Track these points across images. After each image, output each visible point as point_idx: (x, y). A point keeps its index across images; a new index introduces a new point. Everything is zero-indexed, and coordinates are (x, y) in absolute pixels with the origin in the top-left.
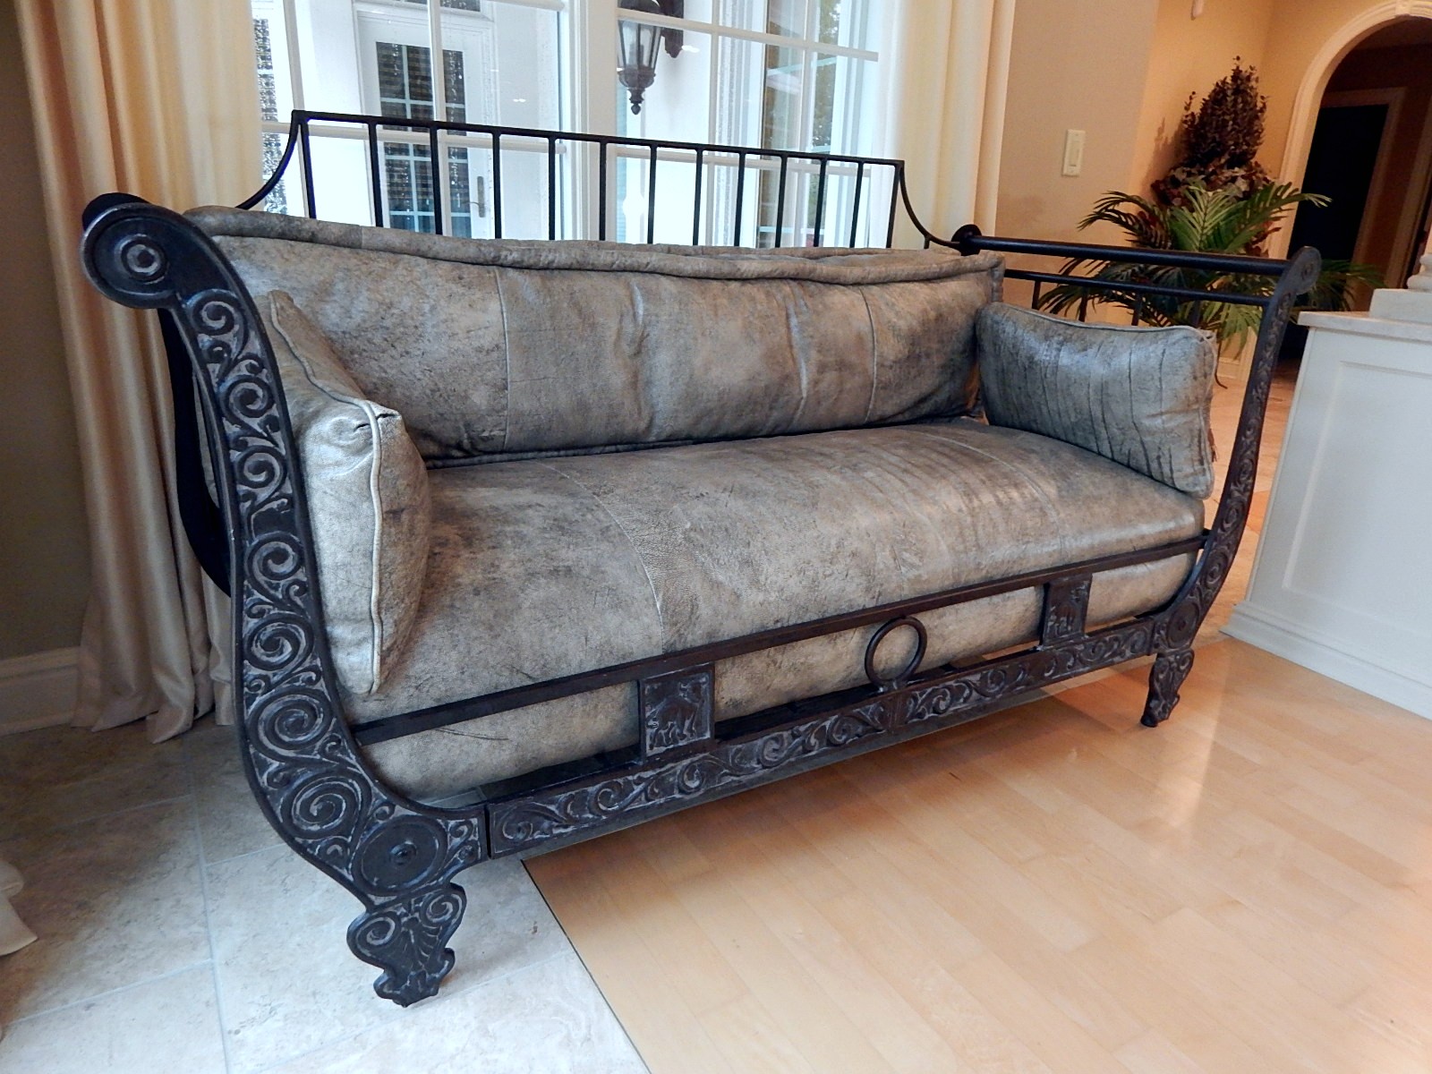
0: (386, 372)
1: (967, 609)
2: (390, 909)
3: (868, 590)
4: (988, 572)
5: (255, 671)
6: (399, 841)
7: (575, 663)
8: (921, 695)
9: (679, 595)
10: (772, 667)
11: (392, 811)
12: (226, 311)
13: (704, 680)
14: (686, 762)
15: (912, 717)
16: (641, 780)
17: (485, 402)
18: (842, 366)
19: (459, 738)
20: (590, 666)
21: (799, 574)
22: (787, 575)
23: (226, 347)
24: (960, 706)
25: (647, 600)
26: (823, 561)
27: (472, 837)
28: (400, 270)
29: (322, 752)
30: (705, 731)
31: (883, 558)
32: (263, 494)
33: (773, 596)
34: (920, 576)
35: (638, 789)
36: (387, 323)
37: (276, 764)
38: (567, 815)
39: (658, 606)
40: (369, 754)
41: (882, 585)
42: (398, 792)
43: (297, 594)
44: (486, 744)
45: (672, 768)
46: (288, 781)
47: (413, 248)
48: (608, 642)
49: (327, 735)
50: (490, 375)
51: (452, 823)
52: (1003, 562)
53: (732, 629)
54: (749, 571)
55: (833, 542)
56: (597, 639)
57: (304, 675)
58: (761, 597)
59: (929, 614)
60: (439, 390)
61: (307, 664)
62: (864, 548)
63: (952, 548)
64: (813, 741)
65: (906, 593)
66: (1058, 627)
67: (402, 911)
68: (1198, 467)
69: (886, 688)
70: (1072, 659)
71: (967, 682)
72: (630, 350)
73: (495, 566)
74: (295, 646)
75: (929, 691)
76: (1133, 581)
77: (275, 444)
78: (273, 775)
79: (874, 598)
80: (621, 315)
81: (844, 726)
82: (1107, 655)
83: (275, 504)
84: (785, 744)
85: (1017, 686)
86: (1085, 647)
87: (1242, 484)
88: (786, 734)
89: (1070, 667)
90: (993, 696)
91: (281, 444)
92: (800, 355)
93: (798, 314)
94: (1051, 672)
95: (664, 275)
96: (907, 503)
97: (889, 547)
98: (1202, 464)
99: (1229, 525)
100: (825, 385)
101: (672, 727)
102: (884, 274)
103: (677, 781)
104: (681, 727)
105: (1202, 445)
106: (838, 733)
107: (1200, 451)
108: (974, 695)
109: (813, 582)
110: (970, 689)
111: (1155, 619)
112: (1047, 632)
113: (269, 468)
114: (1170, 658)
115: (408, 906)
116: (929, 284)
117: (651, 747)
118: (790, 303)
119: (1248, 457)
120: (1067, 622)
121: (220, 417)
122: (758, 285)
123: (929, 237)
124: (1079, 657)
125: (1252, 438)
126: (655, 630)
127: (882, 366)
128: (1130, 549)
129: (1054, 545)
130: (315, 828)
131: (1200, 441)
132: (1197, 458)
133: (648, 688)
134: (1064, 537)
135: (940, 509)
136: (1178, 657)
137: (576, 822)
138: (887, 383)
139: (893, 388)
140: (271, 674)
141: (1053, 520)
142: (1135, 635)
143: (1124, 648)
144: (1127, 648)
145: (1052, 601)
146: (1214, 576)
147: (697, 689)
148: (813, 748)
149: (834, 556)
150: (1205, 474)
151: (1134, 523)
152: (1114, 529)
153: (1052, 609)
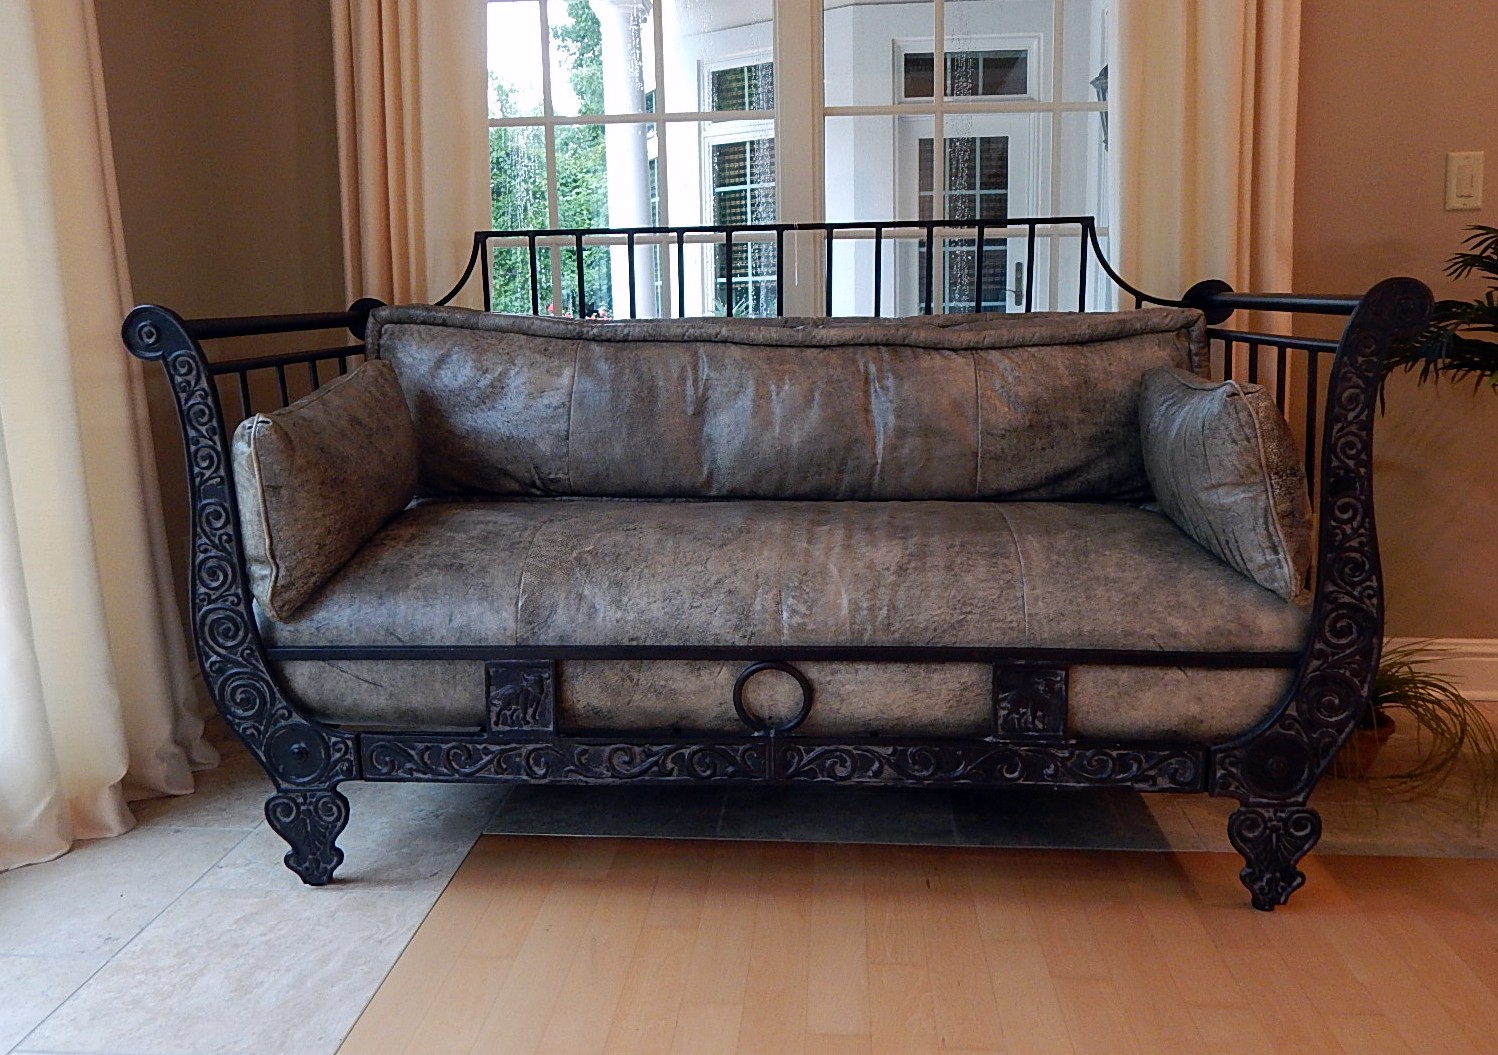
0: (476, 422)
1: (866, 671)
2: (293, 795)
3: (737, 628)
4: (903, 636)
5: (203, 590)
6: (299, 743)
7: (438, 636)
8: (808, 753)
9: (542, 600)
10: (628, 683)
11: (290, 716)
12: (190, 365)
13: (546, 675)
14: (531, 747)
15: (798, 772)
16: (487, 752)
17: (549, 449)
18: (927, 431)
19: (345, 675)
20: (451, 641)
21: (665, 600)
22: (652, 599)
23: (189, 383)
24: (868, 779)
25: (511, 599)
26: (694, 593)
27: (348, 756)
28: (503, 345)
29: (242, 656)
30: (549, 724)
31: (762, 602)
32: (208, 474)
33: (631, 616)
34: (805, 624)
35: (486, 759)
37: (214, 658)
38: (425, 763)
39: (520, 604)
40: (282, 670)
41: (755, 625)
42: (297, 704)
43: (227, 541)
44: (365, 685)
45: (516, 749)
46: (221, 671)
47: (516, 328)
48: (468, 625)
49: (245, 645)
50: (554, 427)
51: (333, 739)
52: (926, 628)
53: (583, 637)
54: (614, 591)
55: (714, 579)
56: (458, 621)
57: (231, 598)
58: (619, 615)
59: (828, 667)
60: (513, 437)
61: (232, 591)
62: (745, 588)
63: (855, 607)
64: (670, 765)
65: (786, 639)
66: (1019, 720)
67: (300, 800)
68: (1270, 557)
69: (761, 733)
70: (1052, 766)
71: (872, 752)
72: (690, 410)
73: (411, 556)
74: (226, 577)
75: (818, 750)
76: (1157, 688)
77: (215, 444)
78: (213, 663)
79: (745, 637)
80: (682, 379)
81: (708, 760)
82: (1121, 776)
83: (214, 481)
84: (638, 760)
85: (959, 778)
86: (1072, 754)
87: (1354, 585)
88: (637, 749)
89: (1050, 776)
90: (919, 780)
91: (218, 443)
92: (878, 420)
93: (880, 379)
94: (1016, 774)
95: (736, 343)
96: (827, 554)
97: (775, 591)
98: (1276, 553)
99: (1343, 641)
100: (906, 451)
101: (516, 710)
102: (1005, 338)
103: (523, 763)
104: (525, 713)
105: (1271, 528)
106: (700, 763)
107: (1270, 536)
108: (888, 771)
109: (678, 609)
110: (880, 762)
111: (1213, 748)
112: (1000, 721)
113: (210, 457)
114: (1262, 811)
115: (305, 798)
116: (1079, 348)
117: (497, 724)
118: (873, 368)
119: (1354, 550)
120: (1034, 717)
121: (184, 424)
122: (840, 351)
123: (1141, 297)
124: (1064, 765)
125: (1355, 524)
126: (511, 624)
127: (989, 434)
128: (1151, 646)
129: (1011, 622)
130: (240, 712)
131: (1266, 522)
132: (1268, 544)
133: (492, 671)
134: (1030, 615)
135: (860, 564)
136: (1283, 815)
137: (433, 772)
138: (999, 452)
139: (1009, 458)
140: (211, 592)
141: (1019, 594)
142: (1173, 761)
143: (1152, 773)
144: (1160, 774)
145: (999, 685)
146: (1333, 710)
147: (540, 682)
148: (670, 773)
149: (708, 591)
150: (1281, 567)
151: (1160, 616)
152: (1119, 618)
153: (1001, 696)
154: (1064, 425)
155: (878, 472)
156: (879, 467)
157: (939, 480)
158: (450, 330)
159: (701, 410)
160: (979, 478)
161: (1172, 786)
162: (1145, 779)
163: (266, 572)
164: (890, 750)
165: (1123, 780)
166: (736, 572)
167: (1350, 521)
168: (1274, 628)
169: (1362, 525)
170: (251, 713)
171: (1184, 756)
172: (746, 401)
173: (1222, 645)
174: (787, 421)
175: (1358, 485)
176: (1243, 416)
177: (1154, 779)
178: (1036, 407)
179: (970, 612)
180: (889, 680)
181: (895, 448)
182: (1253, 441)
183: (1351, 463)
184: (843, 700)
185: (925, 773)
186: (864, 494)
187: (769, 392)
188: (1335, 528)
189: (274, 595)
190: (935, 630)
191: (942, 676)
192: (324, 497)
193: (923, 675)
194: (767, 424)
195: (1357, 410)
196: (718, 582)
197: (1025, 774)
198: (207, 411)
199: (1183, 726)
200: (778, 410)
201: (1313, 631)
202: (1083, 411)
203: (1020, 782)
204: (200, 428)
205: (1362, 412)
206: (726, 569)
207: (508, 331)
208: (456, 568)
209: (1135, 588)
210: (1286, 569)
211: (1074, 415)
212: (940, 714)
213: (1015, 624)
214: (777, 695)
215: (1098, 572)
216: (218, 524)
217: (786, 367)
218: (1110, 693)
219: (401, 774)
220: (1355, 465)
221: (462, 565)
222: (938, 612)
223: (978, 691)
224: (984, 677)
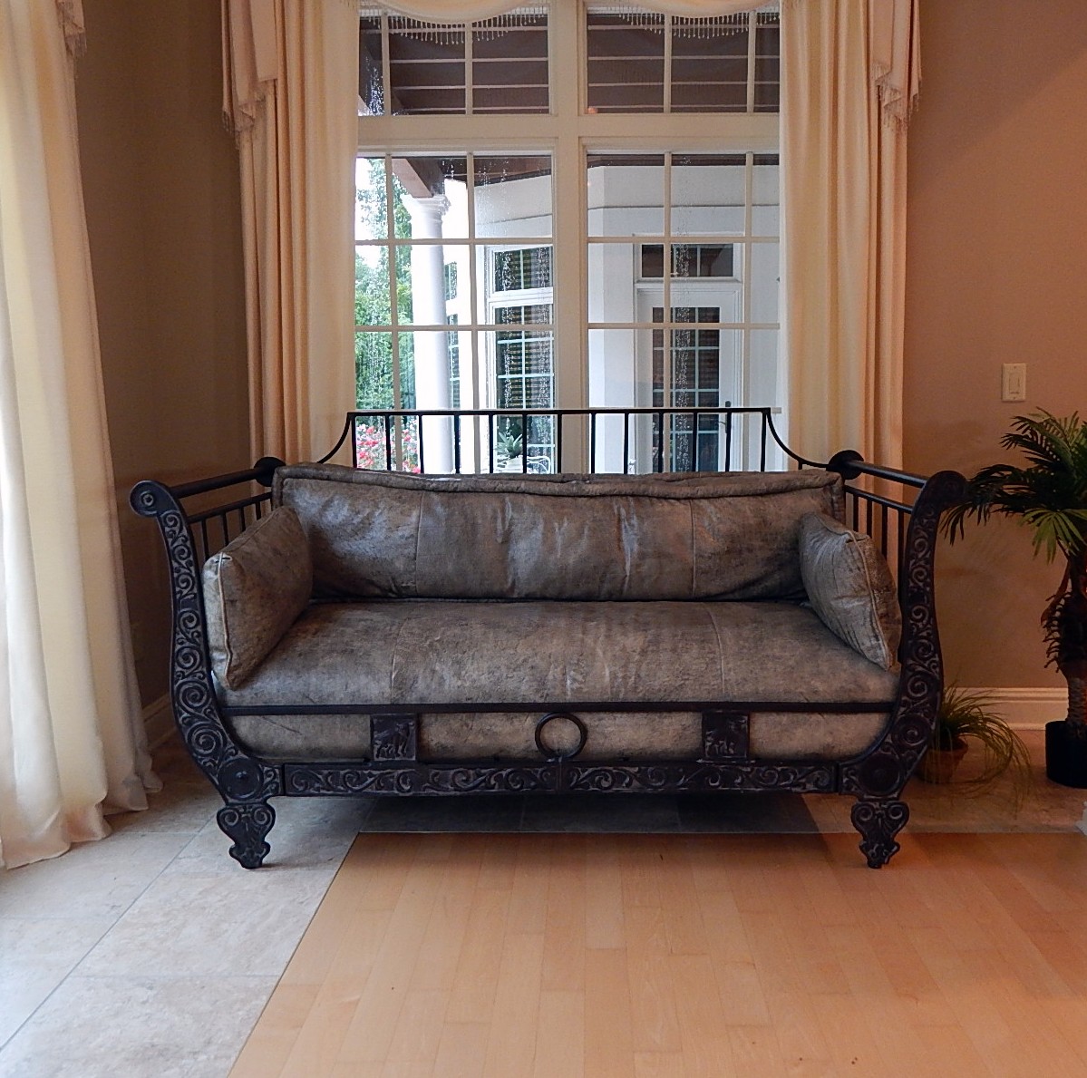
0: (351, 547)
1: (621, 718)
2: (236, 807)
3: (537, 691)
4: (645, 695)
5: (179, 668)
6: (242, 771)
7: (338, 698)
8: (584, 772)
9: (408, 674)
10: (465, 728)
11: (236, 753)
12: (175, 519)
13: (411, 724)
14: (401, 771)
15: (577, 785)
16: (371, 775)
17: (402, 566)
18: (660, 555)
19: (274, 725)
20: (347, 702)
21: (490, 673)
22: (480, 673)
23: (175, 532)
24: (623, 789)
25: (387, 673)
26: (508, 668)
27: (276, 780)
28: (370, 493)
29: (205, 713)
30: (413, 755)
31: (553, 674)
32: (185, 592)
33: (468, 684)
34: (581, 688)
35: (370, 780)
36: (355, 522)
37: (186, 715)
38: (328, 783)
39: (393, 677)
40: (231, 722)
41: (549, 689)
42: (241, 745)
43: (198, 636)
44: (288, 732)
45: (390, 773)
46: (190, 724)
47: (379, 483)
48: (358, 691)
49: (207, 706)
50: (406, 551)
51: (266, 769)
52: (659, 690)
53: (437, 697)
54: (456, 667)
55: (522, 658)
56: (352, 688)
57: (198, 675)
58: (459, 683)
59: (597, 716)
60: (377, 558)
61: (200, 669)
62: (543, 665)
63: (614, 676)
64: (493, 782)
65: (569, 697)
66: (719, 748)
67: (242, 810)
68: (874, 642)
69: (553, 760)
70: (740, 778)
71: (625, 771)
72: (500, 540)
73: (318, 645)
74: (195, 660)
75: (590, 770)
76: (805, 726)
77: (191, 571)
78: (184, 719)
79: (542, 696)
80: (495, 518)
81: (518, 778)
82: (784, 783)
83: (189, 597)
84: (472, 779)
85: (680, 787)
86: (752, 770)
87: (925, 660)
88: (471, 772)
89: (739, 784)
90: (656, 788)
91: (193, 572)
92: (627, 547)
93: (628, 519)
94: (717, 784)
95: (530, 494)
96: (595, 642)
97: (561, 667)
98: (878, 640)
99: (919, 695)
100: (646, 567)
101: (390, 748)
102: (712, 492)
103: (395, 782)
104: (397, 749)
105: (874, 625)
106: (513, 781)
107: (873, 630)
108: (635, 783)
109: (498, 679)
110: (630, 777)
111: (841, 764)
112: (707, 749)
113: (188, 581)
114: (872, 804)
115: (245, 808)
116: (760, 498)
117: (378, 756)
118: (623, 511)
119: (925, 638)
120: (728, 745)
121: (170, 560)
122: (601, 499)
123: (802, 462)
124: (747, 777)
125: (924, 622)
126: (388, 690)
127: (700, 556)
128: (802, 699)
129: (713, 685)
130: (201, 751)
131: (871, 621)
132: (872, 634)
133: (375, 721)
134: (726, 680)
135: (617, 648)
136: (885, 806)
137: (333, 789)
138: (707, 569)
139: (714, 573)
140: (185, 671)
141: (719, 667)
142: (816, 773)
143: (803, 780)
144: (809, 782)
145: (706, 726)
146: (914, 739)
147: (407, 728)
148: (493, 788)
149: (518, 666)
150: (881, 649)
151: (807, 680)
152: (781, 682)
153: (708, 733)
154: (750, 550)
155: (627, 582)
156: (627, 579)
157: (668, 586)
158: (332, 483)
159: (507, 539)
160: (694, 586)
161: (815, 788)
162: (798, 785)
163: (224, 657)
164: (637, 769)
165: (786, 786)
166: (536, 654)
167: (921, 620)
168: (878, 687)
169: (928, 622)
170: (210, 751)
171: (823, 769)
172: (538, 534)
173: (845, 698)
174: (566, 546)
175: (925, 598)
176: (856, 554)
177: (804, 785)
178: (732, 538)
179: (688, 679)
180: (636, 724)
181: (638, 566)
182: (862, 570)
183: (921, 584)
184: (606, 737)
185: (659, 784)
186: (618, 597)
187: (554, 528)
188: (912, 624)
189: (229, 672)
190: (665, 691)
191: (670, 721)
192: (262, 606)
193: (658, 720)
194: (552, 549)
195: (924, 552)
196: (525, 661)
197: (724, 783)
198: (186, 550)
199: (822, 751)
200: (559, 539)
201: (901, 689)
202: (763, 540)
203: (720, 788)
204: (180, 561)
205: (926, 553)
206: (530, 652)
207: (373, 484)
208: (348, 652)
209: (791, 662)
210: (884, 650)
211: (757, 543)
212: (669, 746)
213: (716, 687)
214: (563, 735)
215: (769, 652)
216: (191, 625)
217: (566, 510)
218: (777, 729)
219: (312, 791)
220: (924, 585)
221: (352, 651)
222: (667, 679)
223: (692, 730)
224: (697, 721)
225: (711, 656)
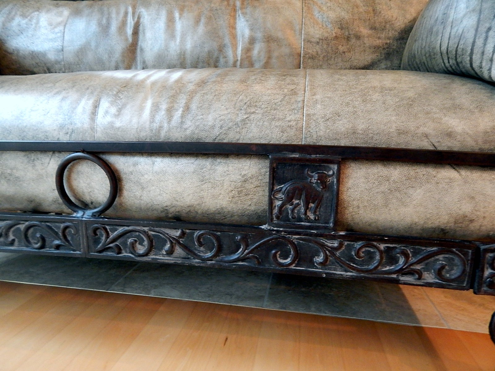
3: (62, 126)
8: (113, 232)
15: (106, 248)
17: (53, 58)
24: (163, 257)
41: (75, 124)
50: (56, 44)
64: (11, 237)
65: (99, 135)
66: (293, 211)
70: (322, 254)
75: (121, 230)
76: (429, 186)
79: (67, 133)
82: (388, 268)
85: (238, 260)
86: (341, 245)
89: (320, 263)
90: (204, 260)
92: (239, 33)
93: (242, 9)
94: (288, 261)
106: (33, 237)
108: (179, 251)
110: (171, 243)
111: (482, 247)
112: (276, 211)
118: (238, 3)
120: (307, 208)
124: (333, 255)
127: (308, 41)
128: (425, 145)
129: (289, 121)
134: (308, 115)
142: (441, 257)
143: (418, 267)
144: (427, 269)
145: (275, 178)
148: (12, 244)
151: (437, 115)
152: (393, 118)
153: (277, 187)
154: (358, 38)
161: (437, 281)
162: (411, 273)
164: (178, 233)
171: (453, 253)
177: (419, 273)
178: (341, 24)
179: (253, 113)
181: (248, 51)
184: (143, 188)
185: (209, 255)
187: (175, 18)
190: (221, 127)
191: (226, 169)
194: (173, 37)
197: (299, 259)
199: (452, 225)
200: (179, 28)
202: (371, 29)
203: (292, 267)
209: (411, 94)
213: (293, 124)
218: (382, 188)
222: (226, 112)
223: (257, 183)
224: (263, 170)
225: (293, 87)
